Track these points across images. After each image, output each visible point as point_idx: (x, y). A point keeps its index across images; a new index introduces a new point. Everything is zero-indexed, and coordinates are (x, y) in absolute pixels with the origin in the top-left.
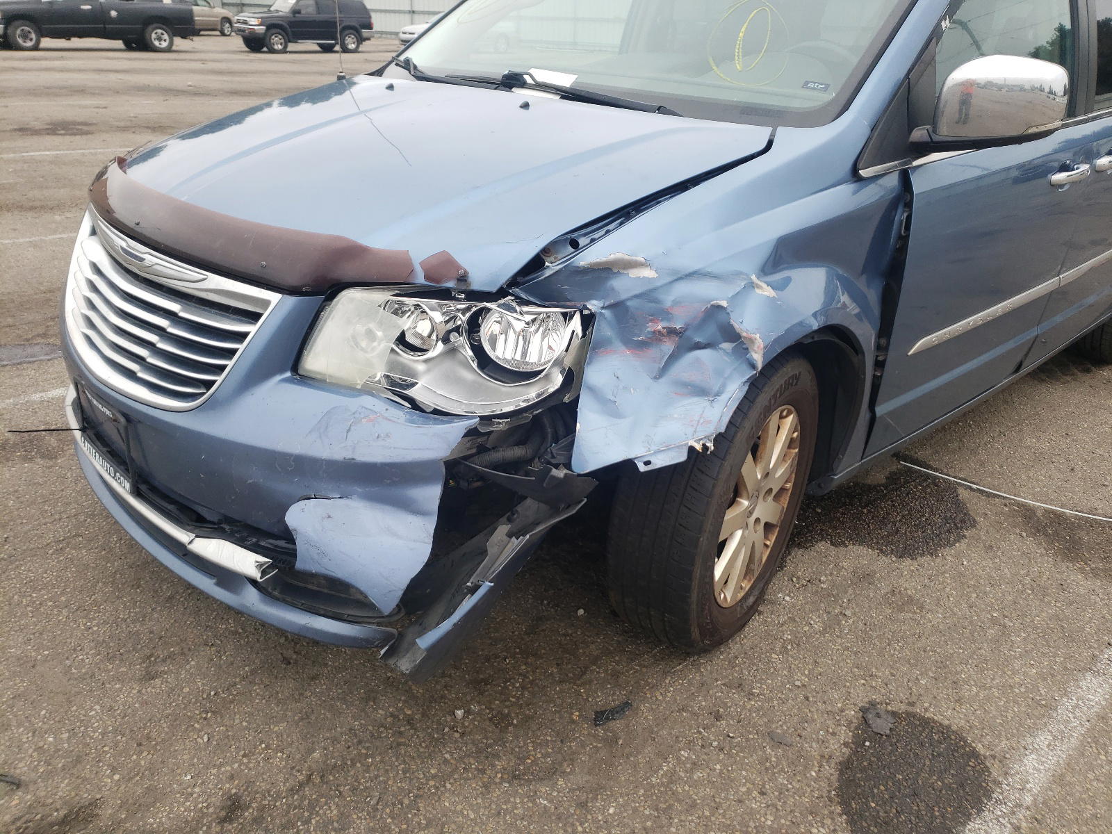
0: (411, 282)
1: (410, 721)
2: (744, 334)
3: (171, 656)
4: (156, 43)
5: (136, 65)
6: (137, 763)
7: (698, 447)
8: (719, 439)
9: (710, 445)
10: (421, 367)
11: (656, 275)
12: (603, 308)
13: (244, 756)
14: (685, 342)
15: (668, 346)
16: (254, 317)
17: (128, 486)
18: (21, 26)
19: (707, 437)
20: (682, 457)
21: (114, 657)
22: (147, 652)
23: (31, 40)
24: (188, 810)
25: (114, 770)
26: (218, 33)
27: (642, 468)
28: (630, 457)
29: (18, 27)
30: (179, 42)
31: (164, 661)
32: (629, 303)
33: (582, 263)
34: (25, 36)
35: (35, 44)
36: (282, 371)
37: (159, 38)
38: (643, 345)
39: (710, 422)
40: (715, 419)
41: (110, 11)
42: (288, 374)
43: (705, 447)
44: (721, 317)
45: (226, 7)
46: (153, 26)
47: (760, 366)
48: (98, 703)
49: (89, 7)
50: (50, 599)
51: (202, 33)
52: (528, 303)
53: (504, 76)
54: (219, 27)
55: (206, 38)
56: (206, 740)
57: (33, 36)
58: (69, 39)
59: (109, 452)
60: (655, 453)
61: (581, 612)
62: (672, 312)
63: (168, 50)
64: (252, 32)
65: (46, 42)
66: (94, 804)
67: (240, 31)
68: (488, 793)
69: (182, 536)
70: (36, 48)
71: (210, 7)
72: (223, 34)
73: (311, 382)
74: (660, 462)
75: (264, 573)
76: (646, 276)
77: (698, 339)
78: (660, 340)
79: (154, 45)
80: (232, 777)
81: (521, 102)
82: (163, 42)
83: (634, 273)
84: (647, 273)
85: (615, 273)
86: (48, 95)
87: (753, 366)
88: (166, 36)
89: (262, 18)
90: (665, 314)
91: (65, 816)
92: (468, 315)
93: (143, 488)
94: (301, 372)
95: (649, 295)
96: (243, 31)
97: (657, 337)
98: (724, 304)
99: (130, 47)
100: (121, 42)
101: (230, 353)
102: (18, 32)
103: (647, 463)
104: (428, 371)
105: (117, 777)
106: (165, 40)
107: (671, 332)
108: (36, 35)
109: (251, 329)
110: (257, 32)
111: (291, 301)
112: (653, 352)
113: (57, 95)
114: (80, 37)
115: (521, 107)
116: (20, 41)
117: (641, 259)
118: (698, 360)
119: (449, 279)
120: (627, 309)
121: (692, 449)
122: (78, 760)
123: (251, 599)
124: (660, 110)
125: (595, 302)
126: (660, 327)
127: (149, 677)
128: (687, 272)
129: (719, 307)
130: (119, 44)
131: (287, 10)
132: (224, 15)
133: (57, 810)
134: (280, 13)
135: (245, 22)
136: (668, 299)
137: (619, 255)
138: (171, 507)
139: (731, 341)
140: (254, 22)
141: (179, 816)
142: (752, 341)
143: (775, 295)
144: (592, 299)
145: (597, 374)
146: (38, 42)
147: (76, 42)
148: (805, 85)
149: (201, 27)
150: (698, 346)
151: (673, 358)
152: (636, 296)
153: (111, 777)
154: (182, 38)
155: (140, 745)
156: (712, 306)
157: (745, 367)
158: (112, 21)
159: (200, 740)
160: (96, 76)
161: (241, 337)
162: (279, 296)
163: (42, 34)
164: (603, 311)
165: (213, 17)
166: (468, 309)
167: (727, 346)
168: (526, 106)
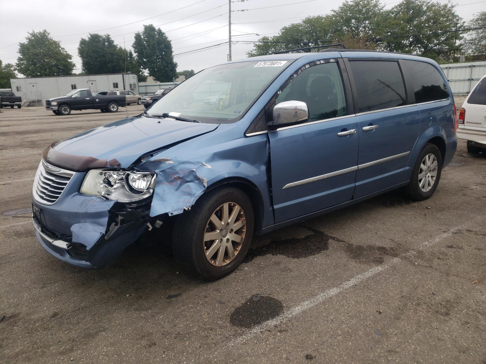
0: (107, 167)
1: (113, 297)
2: (201, 178)
3: (51, 283)
4: (112, 109)
5: (102, 117)
6: (33, 305)
7: (187, 209)
8: (193, 207)
9: (190, 208)
10: (113, 191)
11: (174, 163)
12: (159, 172)
13: (62, 304)
14: (184, 181)
15: (179, 182)
16: (69, 179)
17: (40, 229)
18: (64, 107)
19: (189, 206)
20: (182, 212)
21: (35, 283)
22: (45, 282)
23: (67, 111)
24: (43, 315)
25: (26, 307)
26: (137, 104)
27: (170, 215)
28: (167, 212)
29: (63, 107)
30: (120, 108)
31: (49, 284)
32: (166, 170)
33: (152, 160)
34: (65, 110)
35: (69, 113)
36: (76, 192)
37: (113, 107)
38: (172, 181)
39: (190, 202)
40: (192, 201)
41: (96, 99)
42: (77, 193)
43: (188, 209)
44: (194, 174)
45: (141, 94)
46: (111, 104)
47: (206, 187)
48: (27, 293)
49: (89, 98)
50: (22, 270)
51: (131, 104)
52: (139, 171)
53: (163, 114)
54: (137, 102)
55: (132, 106)
56: (53, 301)
57: (68, 110)
58: (81, 110)
59: (38, 222)
60: (174, 211)
61: (178, 273)
62: (179, 172)
63: (116, 111)
64: (148, 103)
65: (73, 112)
66: (19, 314)
67: (143, 102)
68: (127, 313)
69: (50, 240)
70: (69, 114)
71: (134, 95)
72: (138, 104)
73: (82, 194)
74: (175, 213)
75: (68, 247)
76: (171, 163)
77: (188, 179)
78: (177, 180)
79: (111, 110)
80: (57, 309)
81: (158, 121)
82: (114, 109)
83: (167, 162)
84: (171, 162)
85: (162, 163)
86: (68, 130)
87: (205, 187)
88: (116, 107)
89: (151, 97)
90: (177, 173)
91: (10, 316)
92: (125, 175)
93: (44, 229)
94: (80, 192)
95: (172, 168)
96: (144, 102)
97: (176, 179)
98: (194, 170)
99: (103, 112)
100: (100, 110)
101: (62, 189)
102: (63, 109)
103: (172, 214)
104: (115, 192)
105: (27, 308)
106: (115, 108)
107: (179, 178)
108: (69, 109)
109: (68, 182)
110: (149, 102)
111: (78, 173)
112: (175, 183)
113: (71, 130)
114: (85, 109)
115: (158, 123)
116: (63, 112)
117: (169, 159)
118: (188, 186)
119: (115, 166)
120: (166, 172)
121: (185, 210)
122: (18, 305)
123: (67, 258)
124: (195, 121)
125: (157, 170)
126: (176, 177)
127: (43, 287)
128: (183, 162)
129: (193, 171)
130: (99, 111)
131: (160, 94)
132: (139, 97)
133: (8, 315)
134: (158, 95)
135: (145, 99)
136: (178, 169)
137: (163, 158)
138: (50, 233)
139: (198, 180)
140: (148, 99)
141: (40, 316)
142: (203, 180)
143: (211, 168)
144: (157, 169)
145: (158, 190)
146: (70, 112)
147: (84, 111)
148: (235, 112)
149: (131, 102)
150: (188, 182)
151: (181, 185)
152: (168, 168)
153: (25, 308)
154: (122, 107)
155: (35, 302)
156: (191, 170)
157: (203, 187)
158: (97, 103)
159: (52, 301)
160: (87, 123)
161: (65, 184)
162: (75, 173)
163: (71, 109)
164: (160, 173)
165: (135, 98)
166: (125, 174)
167: (196, 181)
168: (159, 122)
